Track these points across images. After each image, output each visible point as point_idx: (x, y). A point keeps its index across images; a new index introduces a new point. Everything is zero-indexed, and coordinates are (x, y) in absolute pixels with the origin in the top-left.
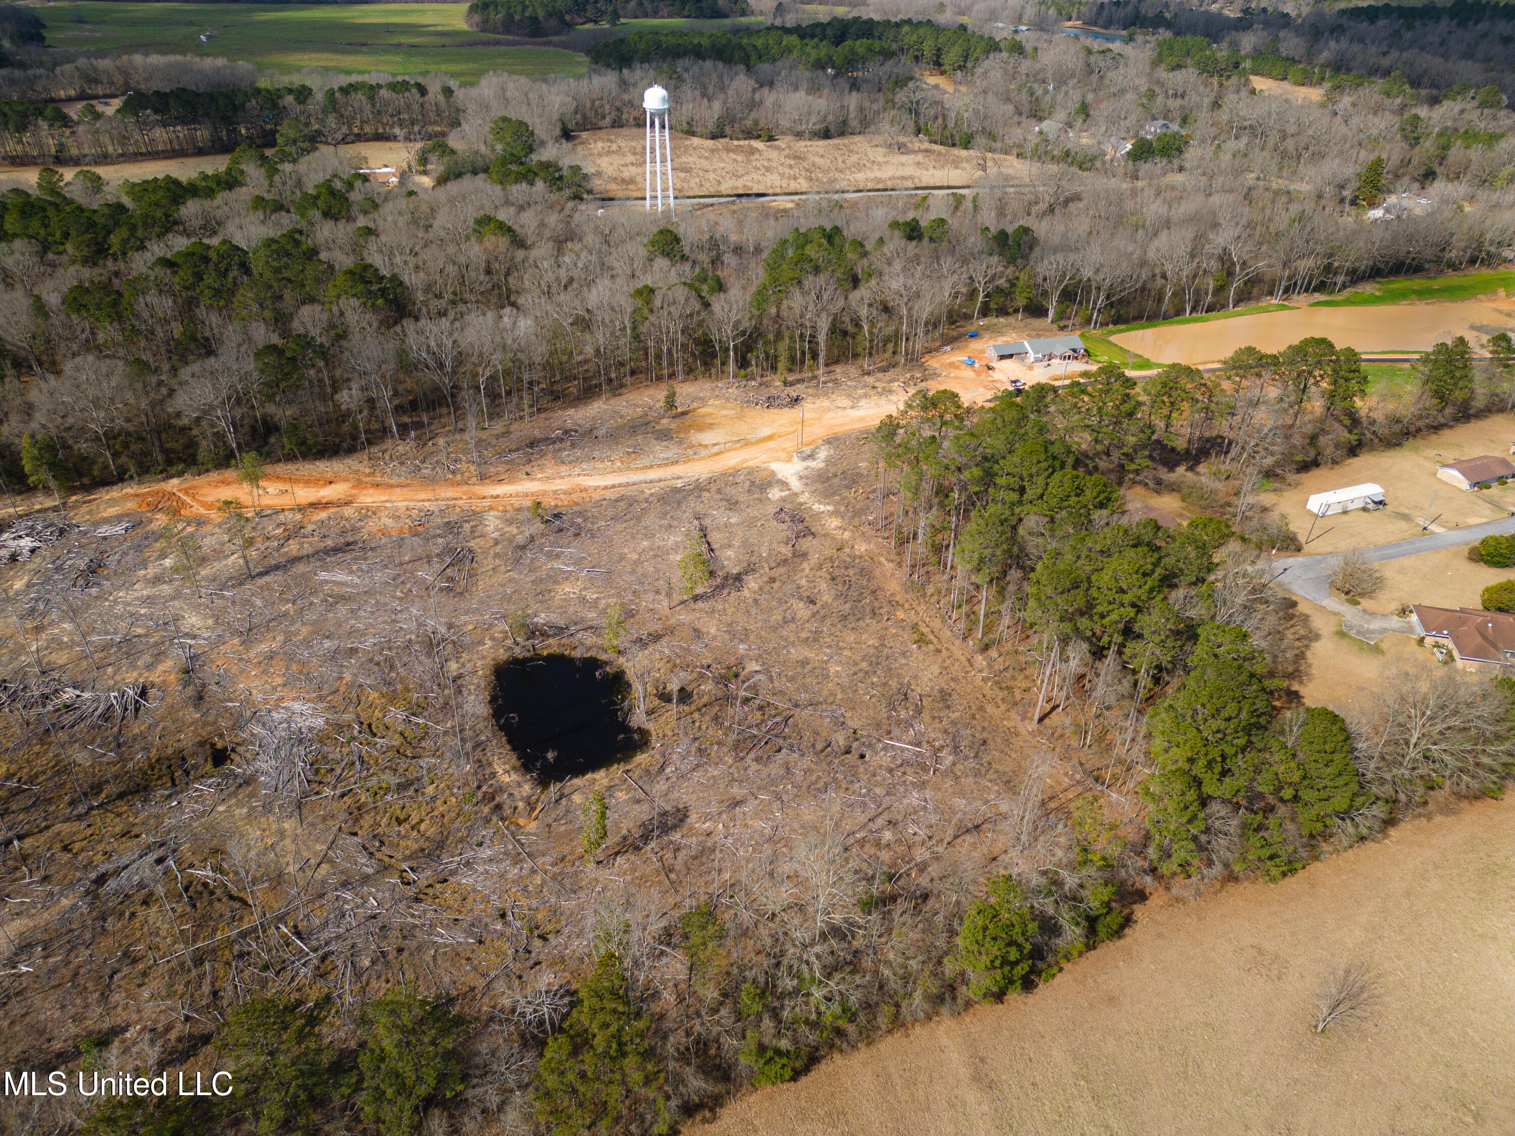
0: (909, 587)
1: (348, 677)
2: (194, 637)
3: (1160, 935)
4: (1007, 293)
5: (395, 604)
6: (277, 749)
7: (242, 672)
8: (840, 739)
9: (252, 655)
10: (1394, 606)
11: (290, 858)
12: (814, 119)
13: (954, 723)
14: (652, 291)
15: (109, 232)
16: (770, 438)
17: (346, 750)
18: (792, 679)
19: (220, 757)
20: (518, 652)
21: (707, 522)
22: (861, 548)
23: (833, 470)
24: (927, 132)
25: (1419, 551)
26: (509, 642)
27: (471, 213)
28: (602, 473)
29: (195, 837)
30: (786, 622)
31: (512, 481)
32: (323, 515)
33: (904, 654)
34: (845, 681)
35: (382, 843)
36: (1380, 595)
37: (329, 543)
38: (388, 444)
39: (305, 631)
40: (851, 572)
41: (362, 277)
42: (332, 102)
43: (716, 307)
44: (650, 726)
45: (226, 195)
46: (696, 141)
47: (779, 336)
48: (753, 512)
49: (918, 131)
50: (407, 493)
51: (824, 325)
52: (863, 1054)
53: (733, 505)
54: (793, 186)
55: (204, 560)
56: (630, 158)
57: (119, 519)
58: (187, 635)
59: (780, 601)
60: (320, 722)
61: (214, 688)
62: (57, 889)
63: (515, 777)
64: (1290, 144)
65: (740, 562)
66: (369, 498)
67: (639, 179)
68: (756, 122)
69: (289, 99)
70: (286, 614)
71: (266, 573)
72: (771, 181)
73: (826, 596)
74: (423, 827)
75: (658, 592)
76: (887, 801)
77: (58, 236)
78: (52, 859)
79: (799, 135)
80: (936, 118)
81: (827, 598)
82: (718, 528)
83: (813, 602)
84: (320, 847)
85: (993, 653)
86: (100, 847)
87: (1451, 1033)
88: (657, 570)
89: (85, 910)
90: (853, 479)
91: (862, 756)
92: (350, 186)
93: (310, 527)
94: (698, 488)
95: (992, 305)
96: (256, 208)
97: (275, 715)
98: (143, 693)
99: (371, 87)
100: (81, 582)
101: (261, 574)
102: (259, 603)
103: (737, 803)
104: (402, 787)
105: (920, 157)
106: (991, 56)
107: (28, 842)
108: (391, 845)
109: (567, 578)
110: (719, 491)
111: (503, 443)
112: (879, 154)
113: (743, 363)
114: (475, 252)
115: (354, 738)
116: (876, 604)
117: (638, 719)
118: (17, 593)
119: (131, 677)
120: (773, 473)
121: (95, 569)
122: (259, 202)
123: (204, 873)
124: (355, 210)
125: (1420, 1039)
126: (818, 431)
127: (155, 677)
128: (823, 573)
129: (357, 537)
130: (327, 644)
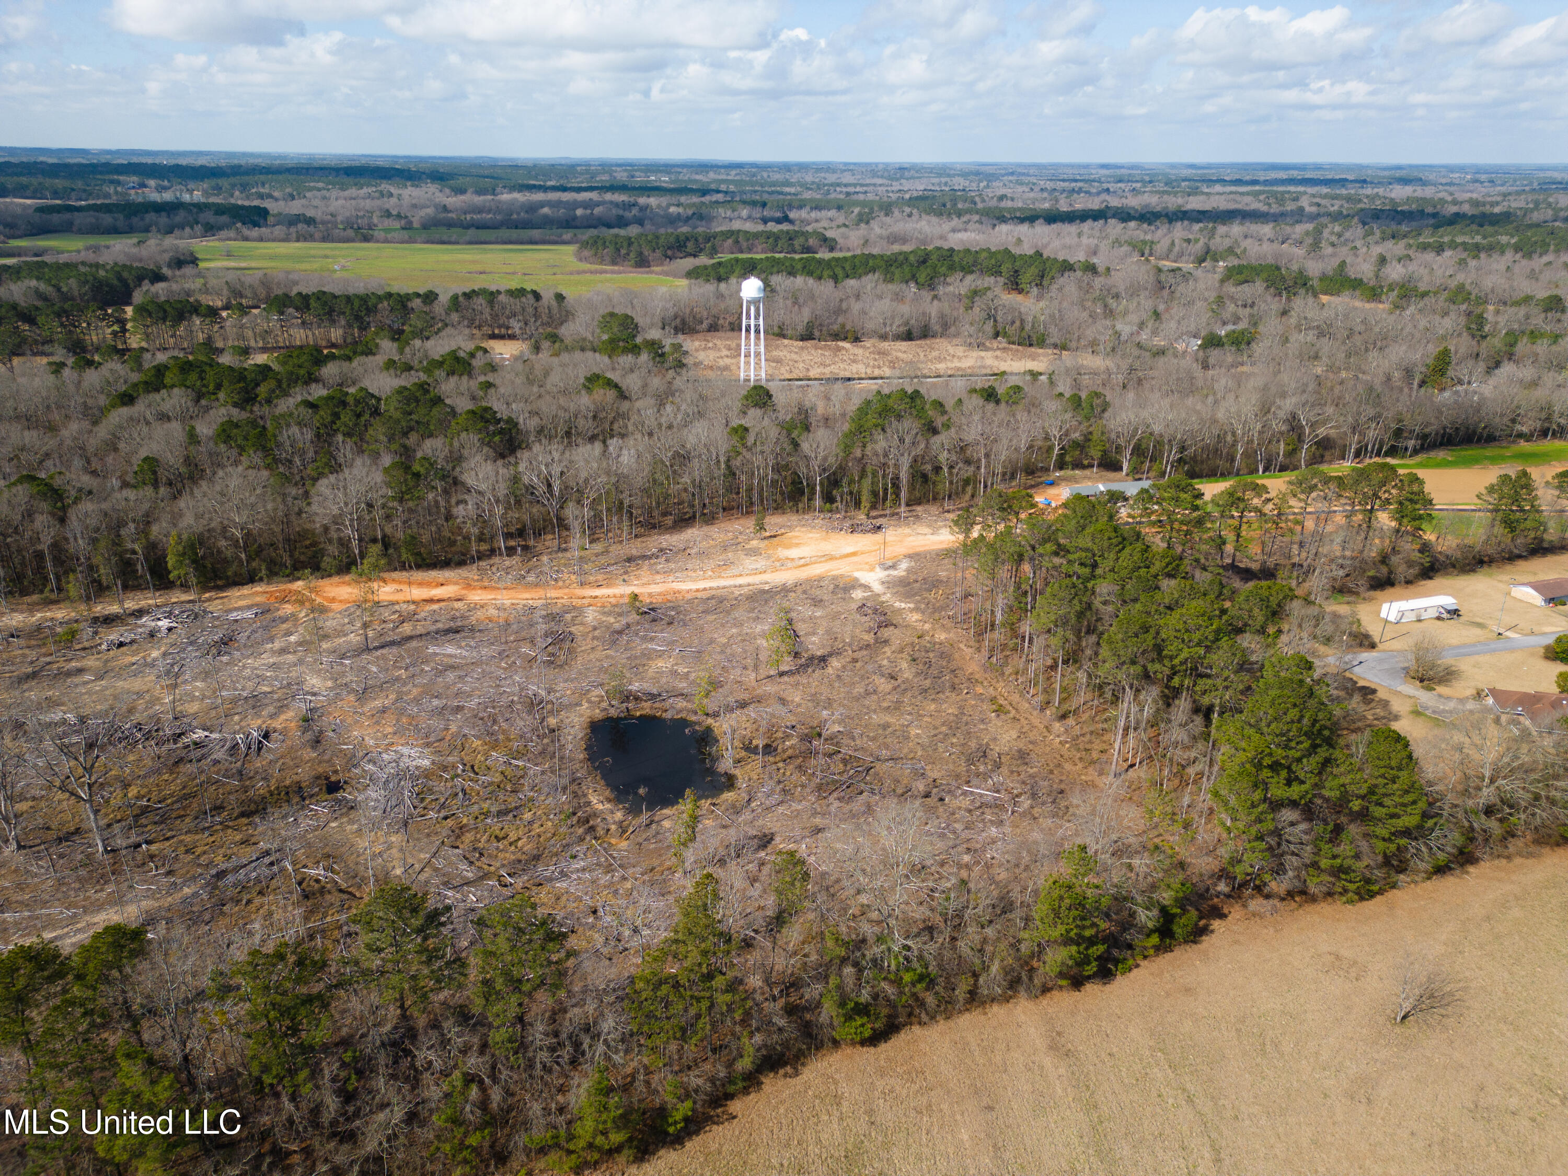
0: (987, 667)
1: (453, 728)
2: (314, 694)
3: (1237, 942)
4: (1081, 446)
5: (500, 672)
6: (387, 782)
7: (357, 722)
8: (921, 786)
9: (366, 709)
10: (1470, 692)
11: (395, 863)
12: (897, 322)
13: (1032, 776)
14: (746, 430)
15: (258, 385)
16: (854, 554)
17: (449, 785)
18: (873, 739)
19: (333, 788)
20: (613, 713)
21: (793, 615)
22: (941, 636)
23: (913, 577)
24: (1005, 335)
25: (1494, 651)
26: (604, 705)
27: (582, 373)
28: (695, 580)
29: (309, 845)
30: (867, 693)
31: (609, 586)
32: (435, 607)
33: (982, 721)
34: (925, 740)
35: (481, 854)
36: (1454, 683)
37: (440, 625)
38: (496, 560)
39: (415, 691)
40: (931, 655)
41: (482, 417)
42: (455, 303)
43: (805, 447)
44: (737, 772)
45: (363, 359)
46: (786, 342)
47: (863, 474)
48: (835, 608)
49: (997, 335)
50: (512, 593)
51: (905, 463)
52: (941, 1025)
53: (817, 602)
54: (877, 372)
55: (326, 637)
56: (725, 352)
57: (249, 607)
58: (308, 693)
59: (862, 678)
60: (426, 763)
61: (331, 734)
62: (179, 881)
63: (608, 806)
64: (1358, 340)
65: (823, 646)
66: (476, 596)
67: (733, 367)
68: (843, 326)
69: (416, 303)
70: (398, 679)
71: (382, 647)
72: (859, 369)
73: (907, 671)
74: (520, 844)
75: (745, 668)
76: (965, 835)
77: (211, 387)
78: (176, 858)
79: (884, 337)
80: (1013, 322)
81: (908, 675)
82: (804, 621)
83: (893, 678)
84: (425, 856)
85: (1071, 721)
86: (221, 851)
87: (1535, 1031)
88: (745, 651)
89: (205, 897)
90: (934, 584)
91: (942, 800)
92: (472, 355)
93: (423, 615)
94: (785, 590)
95: (1068, 458)
96: (388, 369)
97: (385, 756)
98: (266, 736)
99: (492, 293)
100: (214, 651)
101: (376, 648)
102: (374, 669)
103: (819, 830)
104: (500, 813)
105: (998, 353)
106: (1066, 274)
107: (153, 847)
108: (490, 856)
109: (660, 655)
110: (805, 592)
111: (603, 560)
112: (960, 351)
113: (829, 498)
114: (585, 401)
115: (457, 776)
116: (956, 681)
117: (725, 765)
118: (155, 660)
119: (255, 726)
120: (856, 580)
121: (226, 642)
122: (390, 364)
123: (317, 872)
124: (476, 371)
125: (1503, 1035)
126: (901, 550)
127: (277, 724)
128: (904, 655)
129: (466, 622)
130: (436, 702)
